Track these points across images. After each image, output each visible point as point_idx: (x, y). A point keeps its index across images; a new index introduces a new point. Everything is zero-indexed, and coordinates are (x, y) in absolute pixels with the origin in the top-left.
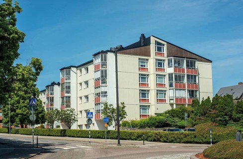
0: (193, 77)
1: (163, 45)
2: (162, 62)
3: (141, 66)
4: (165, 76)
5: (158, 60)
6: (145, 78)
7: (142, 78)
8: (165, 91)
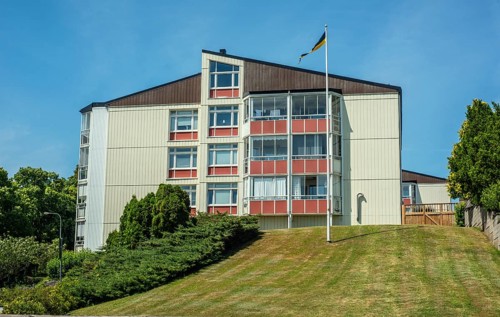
0: (317, 140)
1: (237, 68)
2: (232, 111)
3: (179, 128)
4: (235, 145)
5: (220, 107)
6: (189, 156)
7: (178, 156)
8: (235, 184)
